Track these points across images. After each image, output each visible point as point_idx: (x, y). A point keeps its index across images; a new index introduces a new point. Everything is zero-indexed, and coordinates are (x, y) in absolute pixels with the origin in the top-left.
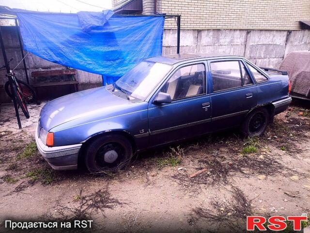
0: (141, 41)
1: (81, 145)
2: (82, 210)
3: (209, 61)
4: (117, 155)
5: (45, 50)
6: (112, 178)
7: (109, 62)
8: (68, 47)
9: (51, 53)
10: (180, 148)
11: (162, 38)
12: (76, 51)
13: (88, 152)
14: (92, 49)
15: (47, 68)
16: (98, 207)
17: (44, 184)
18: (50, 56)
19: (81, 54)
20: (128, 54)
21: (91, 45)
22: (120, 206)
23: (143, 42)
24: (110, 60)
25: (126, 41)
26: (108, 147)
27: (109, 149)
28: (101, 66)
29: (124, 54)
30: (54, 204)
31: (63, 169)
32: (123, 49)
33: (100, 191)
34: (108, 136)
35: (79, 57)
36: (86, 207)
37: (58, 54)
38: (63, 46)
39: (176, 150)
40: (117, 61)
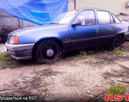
0: (58, 9)
1: (34, 44)
2: (37, 77)
3: (96, 10)
4: (53, 53)
5: (10, 10)
6: (51, 64)
7: (42, 18)
8: (22, 9)
9: (14, 12)
10: (84, 52)
11: (67, 9)
12: (26, 12)
13: (38, 49)
14: (34, 11)
15: (10, 27)
16: (47, 75)
17: (11, 68)
18: (13, 13)
19: (29, 14)
20: (52, 15)
21: (33, 9)
22: (60, 74)
23: (58, 10)
24: (43, 17)
25: (50, 9)
26: (49, 47)
27: (49, 48)
28: (38, 20)
29: (50, 15)
30: (19, 76)
31: (23, 59)
32: (49, 12)
33: (46, 69)
34: (48, 41)
35: (28, 15)
36: (39, 76)
37: (17, 12)
38: (20, 9)
39: (83, 53)
40: (47, 18)
